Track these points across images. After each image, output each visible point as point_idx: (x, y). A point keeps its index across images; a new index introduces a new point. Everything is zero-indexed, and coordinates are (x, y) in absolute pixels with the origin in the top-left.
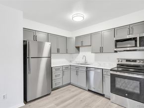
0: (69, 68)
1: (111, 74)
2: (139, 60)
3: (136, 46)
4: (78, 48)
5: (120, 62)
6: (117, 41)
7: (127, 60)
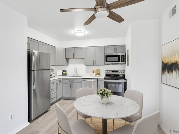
0: (61, 81)
1: (104, 82)
2: (120, 70)
3: (119, 61)
4: (67, 59)
5: (108, 73)
6: (107, 56)
7: (113, 71)
